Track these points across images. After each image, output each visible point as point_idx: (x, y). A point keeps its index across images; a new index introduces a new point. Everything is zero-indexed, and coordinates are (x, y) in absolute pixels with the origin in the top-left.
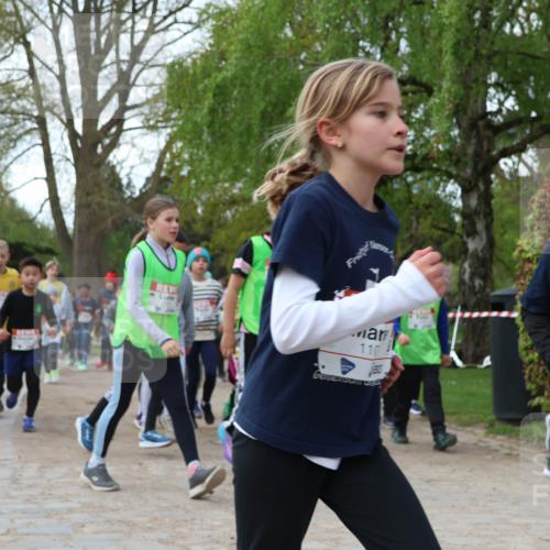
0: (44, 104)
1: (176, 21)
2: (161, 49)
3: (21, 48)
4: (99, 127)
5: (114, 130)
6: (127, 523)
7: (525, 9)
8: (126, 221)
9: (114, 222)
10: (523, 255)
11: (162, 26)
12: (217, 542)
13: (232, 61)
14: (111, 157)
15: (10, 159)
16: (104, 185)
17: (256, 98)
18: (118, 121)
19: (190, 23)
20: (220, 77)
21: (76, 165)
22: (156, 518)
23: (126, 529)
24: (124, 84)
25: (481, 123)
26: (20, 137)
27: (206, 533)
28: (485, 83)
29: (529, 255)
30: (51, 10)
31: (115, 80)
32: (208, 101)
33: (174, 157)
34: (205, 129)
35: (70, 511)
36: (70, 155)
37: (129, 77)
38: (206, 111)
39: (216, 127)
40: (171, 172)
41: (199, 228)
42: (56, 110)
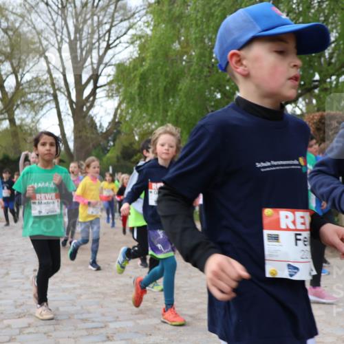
0: (56, 87)
1: (120, 42)
2: (113, 57)
3: (42, 59)
4: (84, 97)
5: (91, 99)
6: (103, 294)
8: (100, 144)
9: (93, 146)
11: (114, 45)
13: (148, 61)
14: (90, 113)
15: (40, 116)
16: (88, 127)
17: (161, 80)
18: (93, 93)
19: (128, 43)
20: (141, 70)
21: (73, 117)
22: (116, 291)
23: (102, 296)
24: (95, 77)
26: (45, 104)
30: (57, 39)
31: (91, 73)
32: (137, 83)
33: (122, 111)
34: (137, 97)
35: (75, 288)
36: (70, 112)
37: (98, 72)
38: (136, 88)
39: (142, 95)
40: (121, 118)
41: (136, 147)
42: (62, 90)
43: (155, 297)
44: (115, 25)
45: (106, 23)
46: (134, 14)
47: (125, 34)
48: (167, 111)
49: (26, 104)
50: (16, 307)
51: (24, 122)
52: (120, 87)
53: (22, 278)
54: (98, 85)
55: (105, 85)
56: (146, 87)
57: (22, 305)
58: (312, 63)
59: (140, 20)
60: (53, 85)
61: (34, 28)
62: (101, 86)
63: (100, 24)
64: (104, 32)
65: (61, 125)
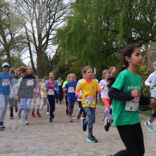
0: (30, 40)
1: (59, 20)
2: (56, 26)
3: (24, 27)
4: (42, 44)
5: (45, 45)
6: (50, 140)
7: (140, 14)
8: (49, 66)
9: (46, 66)
10: (142, 70)
11: (56, 21)
12: (72, 144)
13: (72, 28)
14: (45, 51)
15: (22, 53)
16: (44, 58)
17: (78, 36)
18: (47, 42)
19: (63, 20)
20: (69, 32)
21: (37, 54)
22: (56, 138)
24: (48, 35)
25: (131, 40)
26: (24, 48)
27: (69, 142)
28: (131, 31)
29: (144, 70)
30: (31, 18)
31: (46, 33)
32: (67, 38)
34: (67, 44)
35: (36, 137)
36: (35, 51)
37: (49, 33)
38: (66, 40)
39: (69, 44)
40: (59, 54)
41: (66, 67)
42: (32, 41)
43: (76, 142)
44: (57, 12)
45: (53, 11)
46: (66, 7)
47: (62, 16)
48: (81, 51)
49: (15, 48)
50: (6, 148)
51: (14, 56)
52: (59, 40)
53: (10, 132)
54: (49, 39)
55: (52, 39)
56: (71, 40)
57: (9, 146)
58: (148, 29)
59: (69, 10)
60: (28, 39)
61: (20, 13)
62: (50, 39)
63: (50, 11)
64: (52, 15)
65: (31, 57)
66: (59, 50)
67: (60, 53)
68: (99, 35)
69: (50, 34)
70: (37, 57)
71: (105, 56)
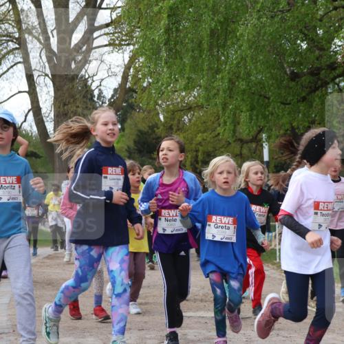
0: (24, 26)
4: (73, 45)
14: (83, 72)
16: (78, 96)
18: (88, 38)
21: (53, 80)
24: (92, 7)
26: (4, 57)
31: (83, 3)
32: (164, 22)
33: (137, 71)
34: (163, 46)
38: (162, 30)
39: (172, 44)
40: (135, 84)
42: (34, 32)
52: (133, 29)
54: (96, 24)
55: (107, 25)
56: (178, 30)
62: (100, 28)
65: (33, 92)
66: (135, 68)
67: (137, 81)
68: (282, 12)
69: (100, 8)
70: (52, 93)
71: (304, 94)
